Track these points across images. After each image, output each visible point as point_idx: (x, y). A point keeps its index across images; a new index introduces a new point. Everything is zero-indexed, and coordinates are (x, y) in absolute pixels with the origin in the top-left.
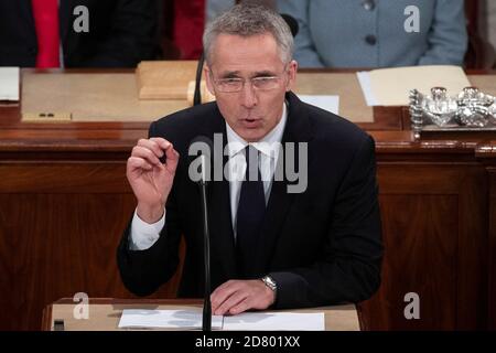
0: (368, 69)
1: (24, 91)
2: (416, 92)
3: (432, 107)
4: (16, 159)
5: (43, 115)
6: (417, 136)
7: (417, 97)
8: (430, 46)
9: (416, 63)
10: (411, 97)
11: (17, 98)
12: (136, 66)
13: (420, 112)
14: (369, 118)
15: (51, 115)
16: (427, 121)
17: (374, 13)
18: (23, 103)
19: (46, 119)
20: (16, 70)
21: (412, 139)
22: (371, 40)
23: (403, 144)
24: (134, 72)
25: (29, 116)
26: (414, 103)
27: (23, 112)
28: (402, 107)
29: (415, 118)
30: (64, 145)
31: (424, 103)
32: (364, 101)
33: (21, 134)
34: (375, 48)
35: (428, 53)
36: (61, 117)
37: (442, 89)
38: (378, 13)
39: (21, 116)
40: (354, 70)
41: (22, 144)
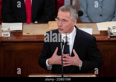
0: (99, 22)
1: (23, 28)
2: (109, 28)
3: (112, 31)
4: (21, 43)
5: (27, 33)
6: (109, 37)
7: (109, 29)
8: (114, 17)
9: (111, 21)
10: (108, 29)
11: (22, 30)
12: (48, 22)
13: (110, 32)
14: (99, 33)
15: (29, 33)
16: (112, 34)
17: (102, 9)
18: (23, 31)
19: (28, 34)
20: (21, 23)
21: (108, 38)
22: (101, 15)
23: (106, 39)
24: (47, 24)
25: (24, 34)
26: (109, 30)
27: (23, 33)
28: (106, 31)
29: (109, 33)
30: (32, 40)
31: (111, 30)
32: (98, 30)
33: (23, 38)
34: (102, 17)
35: (114, 18)
36: (31, 34)
37: (115, 27)
38: (103, 9)
39: (22, 34)
40: (96, 23)
41: (23, 40)
